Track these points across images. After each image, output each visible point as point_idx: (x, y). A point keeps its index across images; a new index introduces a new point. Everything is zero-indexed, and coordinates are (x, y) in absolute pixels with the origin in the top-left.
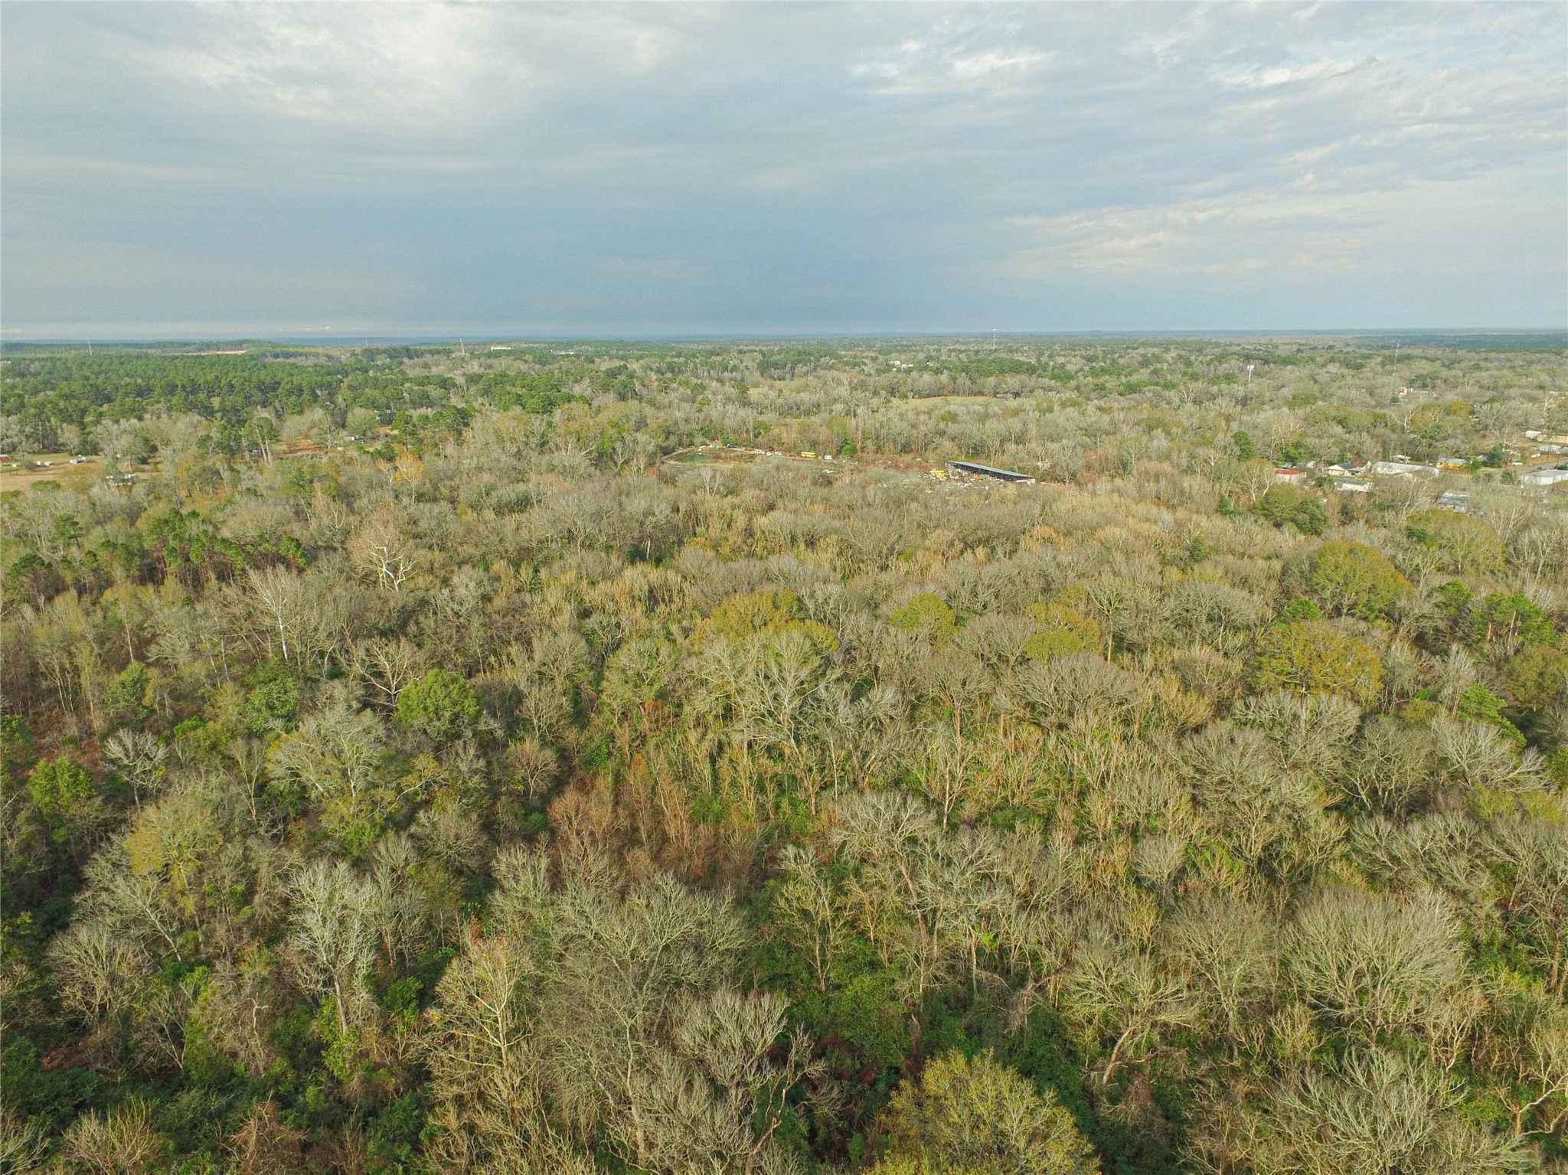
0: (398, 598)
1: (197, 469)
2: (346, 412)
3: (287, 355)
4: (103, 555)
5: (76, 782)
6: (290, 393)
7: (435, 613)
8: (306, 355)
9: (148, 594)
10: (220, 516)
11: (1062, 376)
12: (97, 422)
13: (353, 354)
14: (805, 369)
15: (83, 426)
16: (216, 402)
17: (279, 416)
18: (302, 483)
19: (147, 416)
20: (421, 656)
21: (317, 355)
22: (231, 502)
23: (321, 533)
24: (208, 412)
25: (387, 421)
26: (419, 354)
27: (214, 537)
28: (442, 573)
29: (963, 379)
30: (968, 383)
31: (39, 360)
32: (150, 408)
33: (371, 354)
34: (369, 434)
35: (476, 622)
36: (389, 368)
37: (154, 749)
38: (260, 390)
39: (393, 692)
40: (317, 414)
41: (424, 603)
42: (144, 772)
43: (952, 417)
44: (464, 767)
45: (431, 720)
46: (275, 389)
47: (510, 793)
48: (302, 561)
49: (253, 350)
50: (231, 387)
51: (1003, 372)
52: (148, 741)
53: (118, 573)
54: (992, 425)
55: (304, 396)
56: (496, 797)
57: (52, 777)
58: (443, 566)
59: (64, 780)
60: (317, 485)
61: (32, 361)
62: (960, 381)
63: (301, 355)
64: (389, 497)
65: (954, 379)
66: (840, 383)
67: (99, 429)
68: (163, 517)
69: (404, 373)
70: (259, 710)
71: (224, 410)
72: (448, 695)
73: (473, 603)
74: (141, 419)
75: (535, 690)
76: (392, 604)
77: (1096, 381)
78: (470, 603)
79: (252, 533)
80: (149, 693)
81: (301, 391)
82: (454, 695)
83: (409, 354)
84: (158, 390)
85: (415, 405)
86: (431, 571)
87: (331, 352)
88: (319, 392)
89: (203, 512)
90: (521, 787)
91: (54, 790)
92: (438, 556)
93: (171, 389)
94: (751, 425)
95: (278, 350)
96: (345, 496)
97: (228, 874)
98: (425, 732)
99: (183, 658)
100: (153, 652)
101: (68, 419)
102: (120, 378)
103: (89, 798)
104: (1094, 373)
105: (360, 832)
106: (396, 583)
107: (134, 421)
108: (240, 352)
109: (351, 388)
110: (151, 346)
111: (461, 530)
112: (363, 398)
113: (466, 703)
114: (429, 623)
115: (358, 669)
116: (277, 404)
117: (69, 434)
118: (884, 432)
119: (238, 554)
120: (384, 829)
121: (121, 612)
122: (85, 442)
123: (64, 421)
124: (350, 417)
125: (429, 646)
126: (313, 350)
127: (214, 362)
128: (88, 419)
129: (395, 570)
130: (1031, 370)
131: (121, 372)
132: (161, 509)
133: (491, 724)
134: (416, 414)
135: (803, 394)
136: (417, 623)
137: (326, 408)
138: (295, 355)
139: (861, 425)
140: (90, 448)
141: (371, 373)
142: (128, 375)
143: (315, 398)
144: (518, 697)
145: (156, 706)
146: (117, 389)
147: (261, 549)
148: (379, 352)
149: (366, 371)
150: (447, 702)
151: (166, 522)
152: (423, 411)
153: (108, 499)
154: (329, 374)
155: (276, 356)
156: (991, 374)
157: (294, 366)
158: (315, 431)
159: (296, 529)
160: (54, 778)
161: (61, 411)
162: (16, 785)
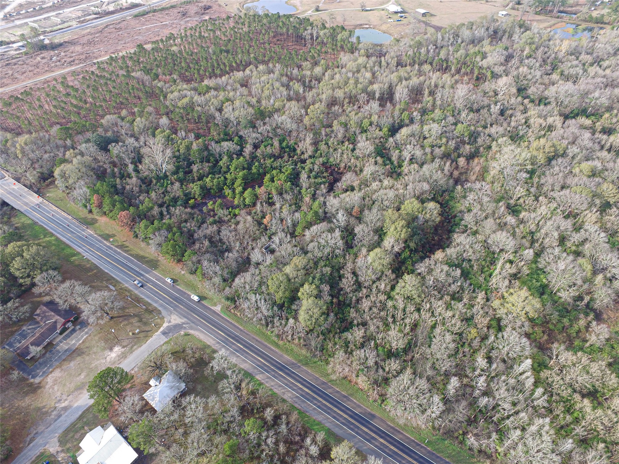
23: (500, 71)
37: (419, 116)
39: (464, 123)
42: (416, 119)
59: (406, 116)
80: (429, 104)
103: (408, 120)
106: (500, 95)
119: (477, 71)
147: (483, 71)
162: (402, 113)
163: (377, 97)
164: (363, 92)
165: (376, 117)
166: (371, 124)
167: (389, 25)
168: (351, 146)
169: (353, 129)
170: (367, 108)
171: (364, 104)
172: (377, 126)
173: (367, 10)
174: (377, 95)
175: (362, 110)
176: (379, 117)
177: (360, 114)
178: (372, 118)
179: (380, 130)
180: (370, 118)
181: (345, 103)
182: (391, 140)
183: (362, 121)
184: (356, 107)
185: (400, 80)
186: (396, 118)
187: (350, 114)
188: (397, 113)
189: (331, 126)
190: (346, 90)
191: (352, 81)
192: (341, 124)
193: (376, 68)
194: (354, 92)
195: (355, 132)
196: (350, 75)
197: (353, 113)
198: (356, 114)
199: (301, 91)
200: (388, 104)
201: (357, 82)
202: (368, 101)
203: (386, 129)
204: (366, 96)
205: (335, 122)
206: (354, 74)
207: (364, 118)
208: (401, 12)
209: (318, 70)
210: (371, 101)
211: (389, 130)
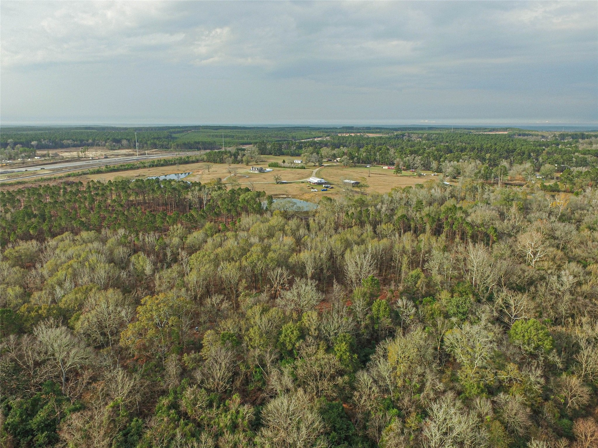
0: (531, 272)
1: (469, 187)
2: (541, 165)
3: (524, 135)
4: (425, 219)
5: (385, 311)
6: (519, 154)
7: (547, 284)
8: (532, 135)
9: (433, 240)
10: (470, 211)
12: (444, 161)
13: (555, 136)
15: (439, 162)
16: (488, 156)
17: (511, 164)
18: (508, 200)
19: (461, 160)
20: (532, 305)
21: (538, 135)
22: (476, 205)
23: (508, 228)
24: (483, 160)
25: (561, 170)
26: (589, 137)
27: (464, 219)
28: (559, 262)
31: (435, 134)
32: (463, 157)
33: (563, 136)
34: (549, 176)
35: (567, 297)
36: (571, 144)
37: (411, 308)
38: (507, 152)
39: (512, 318)
40: (528, 165)
41: (543, 278)
42: (406, 315)
44: (532, 379)
45: (524, 344)
46: (513, 152)
47: (555, 401)
48: (495, 238)
49: (511, 132)
50: (496, 150)
52: (411, 304)
53: (428, 227)
55: (524, 156)
56: (547, 399)
57: (379, 306)
58: (561, 259)
59: (382, 308)
60: (514, 203)
61: (433, 134)
63: (530, 135)
64: (545, 215)
67: (444, 164)
68: (449, 207)
69: (577, 147)
70: (453, 306)
71: (490, 159)
72: (537, 335)
73: (568, 286)
74: (458, 161)
75: (590, 349)
76: (526, 274)
78: (567, 286)
79: (479, 222)
80: (419, 282)
81: (524, 153)
82: (540, 336)
83: (583, 137)
84: (468, 149)
85: (577, 165)
86: (553, 259)
87: (545, 134)
88: (532, 154)
89: (464, 208)
90: (562, 401)
91: (378, 310)
92: (560, 253)
93: (473, 149)
95: (521, 132)
96: (525, 209)
97: (416, 379)
98: (520, 348)
99: (434, 272)
100: (426, 266)
101: (435, 159)
102: (458, 142)
103: (387, 318)
105: (472, 386)
106: (534, 261)
107: (455, 162)
108: (506, 133)
109: (548, 153)
110: (473, 129)
111: (578, 240)
112: (552, 159)
113: (546, 342)
114: (542, 289)
115: (500, 301)
116: (512, 158)
117: (434, 165)
119: (471, 230)
120: (482, 391)
121: (422, 245)
122: (438, 168)
123: (434, 159)
124: (542, 168)
125: (538, 300)
126: (536, 133)
127: (493, 137)
128: (441, 160)
129: (535, 254)
131: (459, 140)
132: (450, 203)
133: (555, 358)
134: (575, 170)
136: (536, 287)
137: (532, 162)
138: (527, 135)
140: (439, 170)
141: (560, 147)
142: (461, 142)
143: (529, 156)
144: (577, 349)
145: (420, 288)
146: (454, 148)
147: (480, 229)
148: (567, 135)
149: (558, 145)
150: (535, 338)
151: (450, 209)
152: (580, 169)
153: (436, 194)
154: (540, 146)
155: (520, 135)
157: (525, 141)
158: (524, 172)
159: (497, 224)
160: (380, 306)
161: (434, 156)
162: (370, 304)
163: (309, 275)
164: (279, 265)
165: (314, 315)
166: (303, 334)
167: (312, 194)
168: (247, 410)
169: (257, 352)
170: (288, 295)
171: (283, 288)
172: (318, 337)
173: (283, 183)
174: (310, 271)
175: (278, 300)
176: (320, 314)
177: (273, 311)
178: (305, 319)
179: (329, 349)
180: (300, 319)
181: (241, 289)
182: (364, 377)
183: (278, 327)
184: (264, 296)
185: (348, 245)
186: (360, 315)
187: (249, 313)
188: (359, 304)
189: (199, 347)
190: (244, 263)
191: (256, 250)
192: (225, 338)
193: (302, 231)
194: (260, 265)
195: (261, 359)
196: (254, 240)
197: (257, 309)
198: (264, 311)
199: (148, 269)
200: (336, 287)
201: (266, 250)
202: (291, 282)
203: (344, 346)
204: (285, 273)
205: (209, 336)
206: (261, 239)
207: (285, 320)
208: (325, 183)
209: (196, 236)
210: (297, 280)
211: (352, 349)
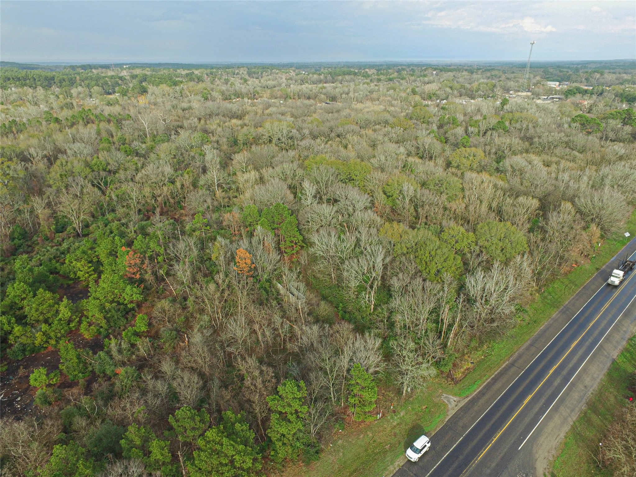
11: (366, 76)
14: (267, 74)
29: (329, 77)
30: (331, 78)
43: (325, 88)
51: (345, 74)
54: (337, 90)
62: (328, 78)
65: (326, 77)
66: (281, 78)
77: (378, 77)
94: (252, 92)
104: (378, 75)
118: (300, 93)
130: (355, 74)
135: (269, 82)
139: (292, 90)
147: (120, 117)
156: (340, 75)
